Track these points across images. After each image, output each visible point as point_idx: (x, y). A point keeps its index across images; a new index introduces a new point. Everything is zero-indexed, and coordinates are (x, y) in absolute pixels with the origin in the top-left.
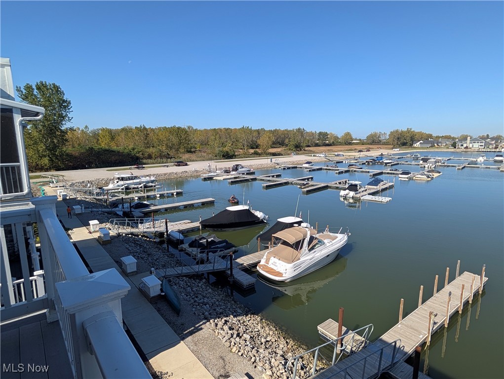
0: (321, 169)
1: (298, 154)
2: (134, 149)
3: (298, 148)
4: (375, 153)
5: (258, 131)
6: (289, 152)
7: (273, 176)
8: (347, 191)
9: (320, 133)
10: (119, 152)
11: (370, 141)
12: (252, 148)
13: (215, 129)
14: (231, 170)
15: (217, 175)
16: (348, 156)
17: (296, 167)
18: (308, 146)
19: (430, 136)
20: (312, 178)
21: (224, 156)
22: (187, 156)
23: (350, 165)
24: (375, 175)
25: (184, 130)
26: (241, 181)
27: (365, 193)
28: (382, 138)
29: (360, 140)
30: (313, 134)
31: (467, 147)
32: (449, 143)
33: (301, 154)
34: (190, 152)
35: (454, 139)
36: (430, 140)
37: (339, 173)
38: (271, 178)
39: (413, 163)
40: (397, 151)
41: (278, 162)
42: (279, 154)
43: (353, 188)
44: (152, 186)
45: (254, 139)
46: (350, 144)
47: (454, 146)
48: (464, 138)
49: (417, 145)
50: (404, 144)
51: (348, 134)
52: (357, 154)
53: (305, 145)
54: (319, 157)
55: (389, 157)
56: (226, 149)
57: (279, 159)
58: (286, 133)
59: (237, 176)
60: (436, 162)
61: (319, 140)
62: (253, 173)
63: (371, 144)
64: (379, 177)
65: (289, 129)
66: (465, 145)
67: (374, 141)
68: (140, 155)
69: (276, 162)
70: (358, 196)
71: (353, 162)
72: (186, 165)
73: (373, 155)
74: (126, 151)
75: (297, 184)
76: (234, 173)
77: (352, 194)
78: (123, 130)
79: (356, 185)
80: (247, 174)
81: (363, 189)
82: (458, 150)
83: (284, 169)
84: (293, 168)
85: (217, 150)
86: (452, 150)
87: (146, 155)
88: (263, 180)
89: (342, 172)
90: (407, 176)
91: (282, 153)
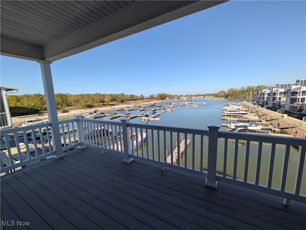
0: (133, 110)
1: (123, 104)
2: (35, 106)
3: (122, 102)
4: (153, 102)
5: (103, 95)
6: (119, 103)
7: (113, 114)
8: (145, 117)
9: (131, 95)
10: (25, 108)
11: (150, 98)
12: (101, 103)
13: (81, 95)
14: (93, 113)
15: (86, 116)
16: (143, 104)
17: (123, 110)
18: (127, 101)
19: (171, 95)
20: (130, 114)
21: (88, 107)
23: (144, 108)
25: (64, 95)
26: (98, 117)
27: (151, 117)
28: (155, 96)
29: (147, 97)
30: (128, 95)
31: (182, 99)
34: (69, 106)
35: (178, 96)
36: (171, 97)
37: (141, 111)
39: (166, 105)
40: (160, 101)
41: (115, 108)
42: (115, 105)
43: (147, 116)
45: (102, 98)
46: (143, 99)
47: (178, 98)
48: (181, 96)
49: (167, 99)
50: (163, 99)
51: (142, 95)
52: (146, 103)
53: (125, 100)
54: (132, 105)
55: (158, 103)
56: (89, 103)
57: (115, 107)
58: (117, 96)
59: (96, 115)
60: (173, 105)
61: (130, 98)
62: (104, 113)
64: (155, 111)
65: (117, 94)
66: (182, 98)
67: (152, 98)
68: (39, 109)
69: (114, 108)
70: (149, 119)
71: (145, 106)
72: (68, 112)
75: (124, 116)
76: (94, 114)
77: (147, 118)
78: (26, 96)
80: (101, 114)
81: (150, 116)
82: (180, 100)
83: (118, 111)
84: (121, 110)
85: (84, 105)
86: (178, 100)
88: (109, 116)
90: (164, 110)
91: (116, 104)
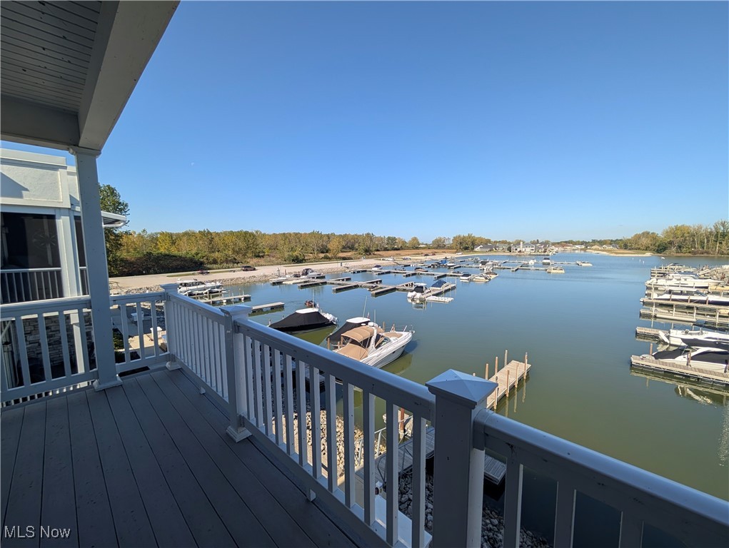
0: (389, 272)
1: (368, 258)
2: (197, 254)
3: (368, 252)
4: (439, 257)
5: (328, 236)
6: (359, 256)
7: (343, 280)
8: (414, 293)
9: (389, 238)
10: (181, 257)
11: (436, 246)
12: (323, 252)
13: (284, 234)
14: (301, 274)
15: (287, 280)
16: (415, 259)
17: (366, 271)
18: (378, 250)
19: (489, 241)
20: (381, 281)
21: (293, 260)
22: (255, 260)
23: (417, 268)
24: (439, 277)
25: (251, 234)
26: (311, 285)
27: (428, 294)
28: (446, 243)
29: (426, 244)
30: (382, 238)
31: (520, 251)
32: (506, 247)
33: (371, 258)
34: (259, 256)
35: (509, 243)
36: (489, 245)
37: (407, 276)
38: (341, 282)
39: (474, 266)
40: (459, 255)
41: (348, 266)
42: (349, 259)
43: (419, 289)
44: (218, 292)
45: (324, 243)
46: (417, 248)
47: (509, 250)
48: (518, 243)
49: (478, 249)
50: (466, 248)
51: (415, 239)
52: (423, 258)
53: (374, 249)
54: (388, 261)
55: (453, 260)
56: (295, 254)
57: (350, 264)
58: (356, 238)
59: (307, 280)
60: (493, 265)
61: (387, 244)
62: (323, 277)
63: (437, 248)
64: (443, 279)
65: (358, 234)
67: (439, 245)
68: (204, 260)
69: (346, 266)
70: (423, 297)
71: (419, 265)
72: (254, 269)
73: (438, 258)
74: (188, 256)
75: (365, 287)
76: (304, 277)
77: (419, 295)
78: (186, 234)
79: (422, 287)
80: (317, 278)
81: (427, 291)
82: (513, 254)
83: (354, 273)
84: (363, 271)
85: (286, 255)
86: (508, 254)
87: (211, 260)
88: (333, 284)
89: (409, 275)
90: (467, 278)
91: (352, 257)
